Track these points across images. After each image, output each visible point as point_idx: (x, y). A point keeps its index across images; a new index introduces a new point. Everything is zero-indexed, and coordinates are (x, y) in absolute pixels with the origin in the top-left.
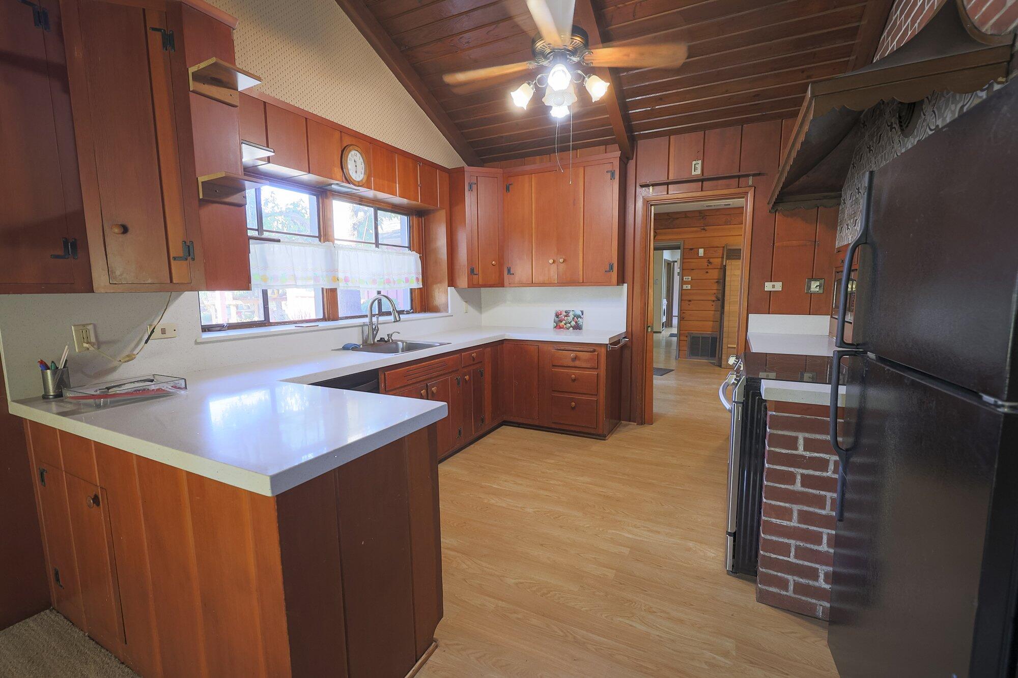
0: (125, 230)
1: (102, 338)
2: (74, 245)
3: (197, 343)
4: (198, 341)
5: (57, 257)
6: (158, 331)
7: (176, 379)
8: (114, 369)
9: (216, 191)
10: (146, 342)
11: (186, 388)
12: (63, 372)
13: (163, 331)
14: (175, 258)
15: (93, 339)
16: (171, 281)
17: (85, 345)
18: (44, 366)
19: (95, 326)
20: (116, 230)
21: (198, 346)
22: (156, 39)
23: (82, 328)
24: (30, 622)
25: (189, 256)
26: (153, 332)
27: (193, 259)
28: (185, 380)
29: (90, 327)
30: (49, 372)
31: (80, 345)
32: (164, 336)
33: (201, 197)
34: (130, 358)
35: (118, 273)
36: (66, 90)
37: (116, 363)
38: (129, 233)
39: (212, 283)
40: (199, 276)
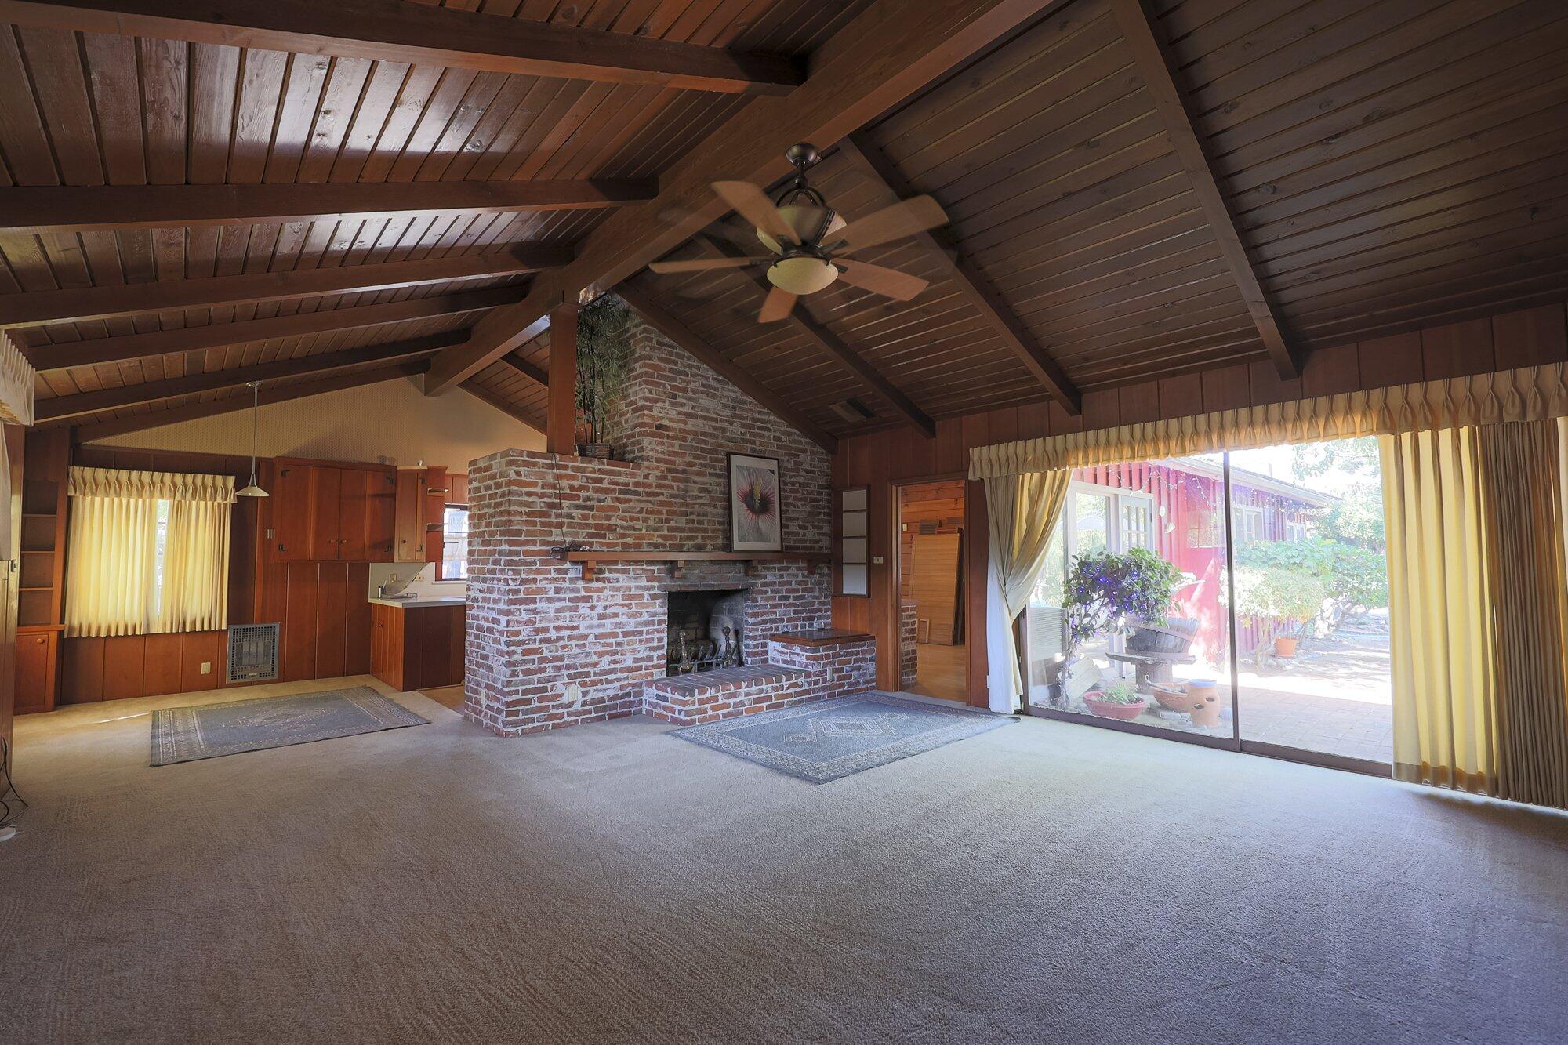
1: (399, 579)
2: (391, 548)
3: (432, 584)
5: (386, 551)
6: (418, 578)
7: (414, 594)
8: (401, 591)
10: (412, 582)
12: (384, 589)
13: (420, 578)
15: (395, 579)
16: (415, 559)
17: (393, 581)
18: (379, 587)
19: (397, 574)
20: (402, 542)
22: (420, 481)
27: (423, 551)
29: (395, 575)
30: (380, 589)
31: (391, 581)
33: (427, 530)
34: (406, 587)
35: (401, 556)
36: (395, 500)
37: (402, 589)
38: (405, 542)
39: (428, 561)
40: (422, 556)
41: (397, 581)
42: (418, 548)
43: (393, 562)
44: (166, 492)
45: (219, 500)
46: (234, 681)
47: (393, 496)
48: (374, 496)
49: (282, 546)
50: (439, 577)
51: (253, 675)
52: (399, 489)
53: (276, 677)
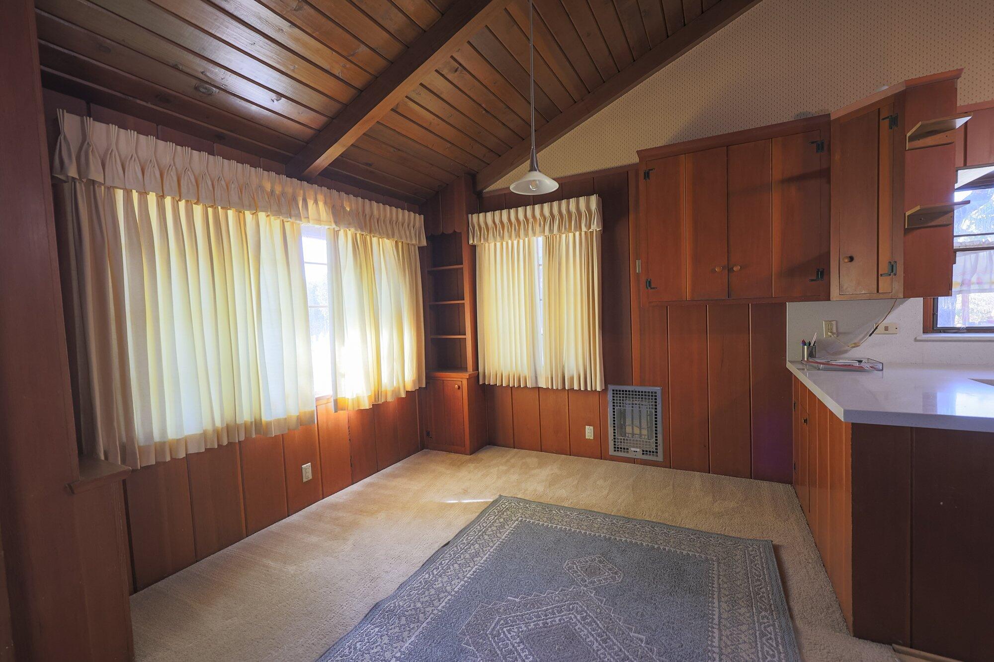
0: (851, 259)
1: (841, 330)
2: (822, 273)
3: (916, 340)
4: (918, 338)
5: (812, 280)
6: (881, 328)
7: (875, 362)
8: (846, 352)
9: (921, 219)
10: (870, 336)
11: (882, 370)
12: (812, 348)
13: (886, 329)
14: (881, 275)
15: (834, 330)
16: (878, 291)
17: (829, 334)
18: (804, 343)
19: (837, 322)
20: (846, 260)
21: (917, 343)
22: (885, 124)
23: (829, 322)
24: (781, 485)
25: (892, 272)
26: (876, 328)
27: (895, 275)
28: (883, 364)
29: (834, 323)
30: (806, 347)
31: (826, 334)
32: (887, 332)
33: (906, 227)
34: (856, 345)
35: (845, 288)
36: (829, 182)
37: (847, 348)
38: (854, 261)
39: (910, 292)
40: (898, 286)
41: (838, 334)
42: (884, 268)
43: (829, 300)
44: (538, 229)
45: (584, 229)
46: (617, 454)
47: (825, 174)
48: (788, 181)
49: (650, 282)
50: (930, 324)
51: (635, 452)
52: (837, 157)
53: (660, 458)
